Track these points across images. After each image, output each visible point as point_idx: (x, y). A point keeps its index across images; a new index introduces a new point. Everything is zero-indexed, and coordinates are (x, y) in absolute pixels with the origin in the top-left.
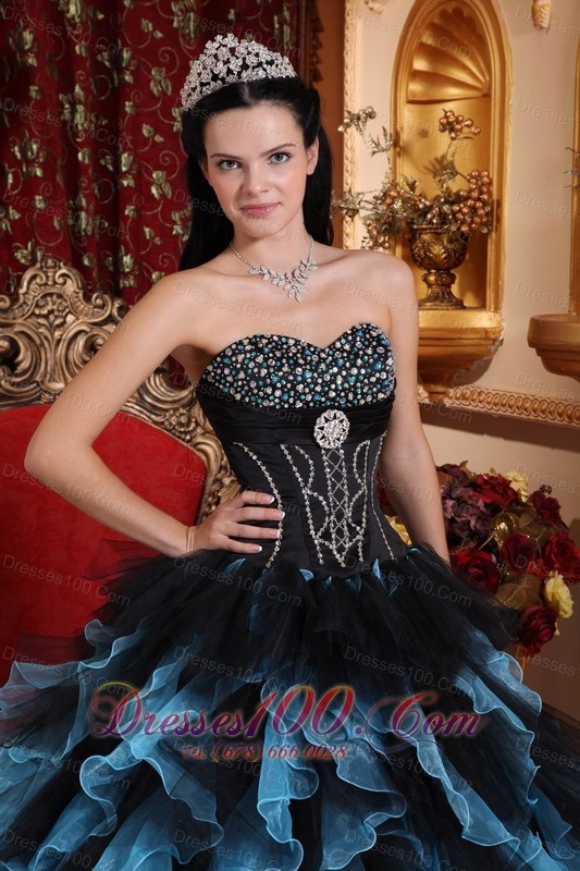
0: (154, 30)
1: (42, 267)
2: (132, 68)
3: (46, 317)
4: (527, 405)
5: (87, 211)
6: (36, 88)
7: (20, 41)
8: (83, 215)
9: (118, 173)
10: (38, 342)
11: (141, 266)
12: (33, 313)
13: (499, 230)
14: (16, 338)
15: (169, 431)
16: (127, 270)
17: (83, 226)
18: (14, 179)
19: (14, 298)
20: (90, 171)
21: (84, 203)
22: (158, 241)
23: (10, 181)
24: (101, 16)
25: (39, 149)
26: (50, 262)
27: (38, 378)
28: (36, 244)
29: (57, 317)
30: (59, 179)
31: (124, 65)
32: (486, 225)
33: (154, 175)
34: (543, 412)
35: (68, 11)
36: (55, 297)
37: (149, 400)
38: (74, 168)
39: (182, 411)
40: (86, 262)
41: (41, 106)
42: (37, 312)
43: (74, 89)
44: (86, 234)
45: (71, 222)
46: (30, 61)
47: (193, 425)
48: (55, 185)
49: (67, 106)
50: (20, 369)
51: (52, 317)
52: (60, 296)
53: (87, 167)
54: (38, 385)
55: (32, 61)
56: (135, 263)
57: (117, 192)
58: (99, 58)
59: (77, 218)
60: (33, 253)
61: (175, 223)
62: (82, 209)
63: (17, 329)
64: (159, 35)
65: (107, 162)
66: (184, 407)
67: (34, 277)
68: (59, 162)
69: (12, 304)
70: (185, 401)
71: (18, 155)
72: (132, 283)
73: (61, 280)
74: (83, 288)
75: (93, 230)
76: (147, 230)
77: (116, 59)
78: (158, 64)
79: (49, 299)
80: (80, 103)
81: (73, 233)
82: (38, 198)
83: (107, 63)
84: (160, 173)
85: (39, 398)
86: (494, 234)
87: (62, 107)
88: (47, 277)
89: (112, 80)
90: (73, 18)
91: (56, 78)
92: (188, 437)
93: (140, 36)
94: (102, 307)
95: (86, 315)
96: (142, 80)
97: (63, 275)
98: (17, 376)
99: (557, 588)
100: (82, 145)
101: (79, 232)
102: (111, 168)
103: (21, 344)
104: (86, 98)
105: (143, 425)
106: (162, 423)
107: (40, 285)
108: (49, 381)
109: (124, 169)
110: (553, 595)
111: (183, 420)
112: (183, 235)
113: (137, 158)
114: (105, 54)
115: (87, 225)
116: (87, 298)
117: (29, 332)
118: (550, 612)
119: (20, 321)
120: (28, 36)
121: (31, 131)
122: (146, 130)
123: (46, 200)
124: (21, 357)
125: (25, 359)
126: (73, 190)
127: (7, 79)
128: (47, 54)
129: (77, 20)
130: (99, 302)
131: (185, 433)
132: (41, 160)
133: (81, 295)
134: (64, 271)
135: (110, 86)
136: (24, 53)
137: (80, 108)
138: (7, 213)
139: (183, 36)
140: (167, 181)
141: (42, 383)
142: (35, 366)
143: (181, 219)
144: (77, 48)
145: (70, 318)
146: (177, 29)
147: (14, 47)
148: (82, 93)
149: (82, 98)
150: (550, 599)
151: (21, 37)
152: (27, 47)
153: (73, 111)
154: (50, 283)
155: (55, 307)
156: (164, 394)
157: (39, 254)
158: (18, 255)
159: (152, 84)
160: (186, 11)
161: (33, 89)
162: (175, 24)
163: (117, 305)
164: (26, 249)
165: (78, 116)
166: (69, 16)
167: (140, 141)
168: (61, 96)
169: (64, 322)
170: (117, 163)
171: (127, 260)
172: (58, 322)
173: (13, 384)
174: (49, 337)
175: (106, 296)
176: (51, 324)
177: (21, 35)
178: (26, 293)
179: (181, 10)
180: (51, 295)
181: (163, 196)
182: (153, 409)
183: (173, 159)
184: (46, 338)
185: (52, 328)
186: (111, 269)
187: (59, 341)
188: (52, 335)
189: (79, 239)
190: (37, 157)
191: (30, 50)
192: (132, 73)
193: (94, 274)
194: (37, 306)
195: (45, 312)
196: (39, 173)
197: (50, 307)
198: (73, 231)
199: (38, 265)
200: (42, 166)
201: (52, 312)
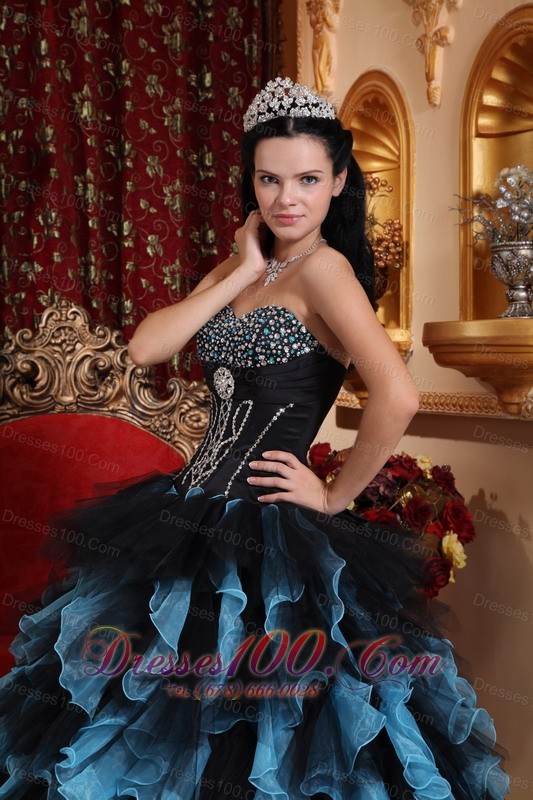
0: (150, 127)
1: (57, 307)
2: (132, 156)
3: (60, 345)
4: (430, 401)
5: (95, 265)
6: (55, 170)
7: (44, 134)
8: (92, 268)
9: (121, 237)
10: (53, 364)
11: (139, 309)
12: (50, 343)
13: (407, 265)
14: (36, 361)
15: (154, 432)
16: (127, 312)
17: (93, 277)
18: (38, 240)
19: (35, 331)
20: (98, 235)
21: (93, 259)
22: (152, 289)
23: (35, 242)
24: (108, 118)
25: (57, 216)
26: (64, 303)
27: (52, 393)
28: (54, 290)
29: (68, 345)
30: (73, 239)
31: (126, 154)
32: (398, 261)
33: (149, 238)
34: (442, 405)
35: (82, 113)
36: (67, 330)
37: (140, 409)
38: (85, 233)
39: (164, 416)
40: (95, 305)
41: (59, 184)
42: (53, 341)
43: (86, 172)
44: (95, 284)
45: (82, 274)
46: (51, 149)
47: (172, 427)
48: (70, 244)
49: (80, 185)
50: (38, 386)
51: (64, 346)
52: (71, 329)
53: (96, 231)
54: (53, 398)
55: (52, 149)
56: (134, 307)
57: (120, 251)
58: (107, 149)
59: (87, 271)
60: (52, 298)
61: (165, 275)
62: (91, 264)
63: (37, 355)
64: (153, 131)
65: (112, 229)
66: (166, 413)
67: (51, 315)
68: (73, 227)
69: (34, 336)
70: (166, 409)
71: (41, 221)
72: (131, 322)
73: (72, 317)
74: (89, 322)
75: (100, 280)
76: (143, 281)
77: (120, 150)
78: (152, 153)
79: (62, 331)
80: (90, 182)
81: (85, 282)
82: (56, 254)
83: (113, 153)
84: (154, 237)
85: (53, 409)
86: (404, 268)
87: (77, 186)
88: (61, 314)
89: (117, 166)
90: (85, 118)
91: (72, 164)
92: (168, 437)
93: (138, 132)
94: (104, 337)
95: (91, 343)
96: (140, 165)
97: (74, 313)
98: (36, 391)
99: (452, 543)
100: (91, 215)
101: (89, 281)
102: (115, 233)
103: (40, 367)
104: (95, 179)
105: (134, 428)
106: (149, 427)
107: (56, 321)
108: (62, 395)
109: (126, 233)
110: (448, 549)
111: (165, 423)
112: (172, 285)
113: (135, 226)
114: (111, 146)
115: (96, 276)
116: (92, 330)
117: (46, 357)
118: (445, 562)
119: (39, 348)
120: (50, 131)
121: (50, 202)
122: (143, 204)
123: (62, 255)
124: (39, 376)
125: (42, 378)
126: (84, 250)
127: (34, 164)
128: (65, 146)
129: (89, 119)
130: (101, 332)
131: (166, 433)
132: (58, 225)
133: (87, 328)
134: (74, 309)
135: (116, 171)
136: (46, 144)
137: (91, 186)
138: (33, 267)
139: (172, 132)
140: (159, 242)
141: (56, 396)
142: (50, 383)
143: (170, 272)
144: (89, 141)
145: (79, 346)
146: (167, 127)
147: (39, 140)
148: (92, 175)
149: (92, 178)
150: (445, 551)
151: (44, 132)
152: (48, 139)
153: (85, 189)
154: (63, 319)
155: (67, 338)
156: (150, 404)
157: (56, 297)
158: (41, 299)
159: (148, 169)
160: (173, 113)
161: (53, 170)
162: (166, 123)
163: (115, 335)
164: (47, 294)
165: (89, 192)
166: (82, 116)
167: (138, 212)
168: (75, 178)
169: (74, 349)
170: (120, 229)
171: (128, 304)
172: (68, 349)
173: (32, 398)
174: (62, 360)
175: (107, 329)
176: (64, 351)
177: (44, 130)
178: (45, 327)
179: (170, 112)
180: (64, 328)
181: (156, 254)
182: (142, 416)
183: (164, 225)
184: (60, 362)
185: (64, 354)
186: (115, 311)
187: (69, 364)
188: (64, 359)
189: (88, 285)
190: (56, 223)
191: (50, 142)
192: (132, 160)
193: (101, 314)
194: (53, 337)
195: (59, 341)
196: (57, 235)
197: (62, 338)
198: (85, 280)
199: (55, 305)
200: (60, 230)
201: (64, 341)
